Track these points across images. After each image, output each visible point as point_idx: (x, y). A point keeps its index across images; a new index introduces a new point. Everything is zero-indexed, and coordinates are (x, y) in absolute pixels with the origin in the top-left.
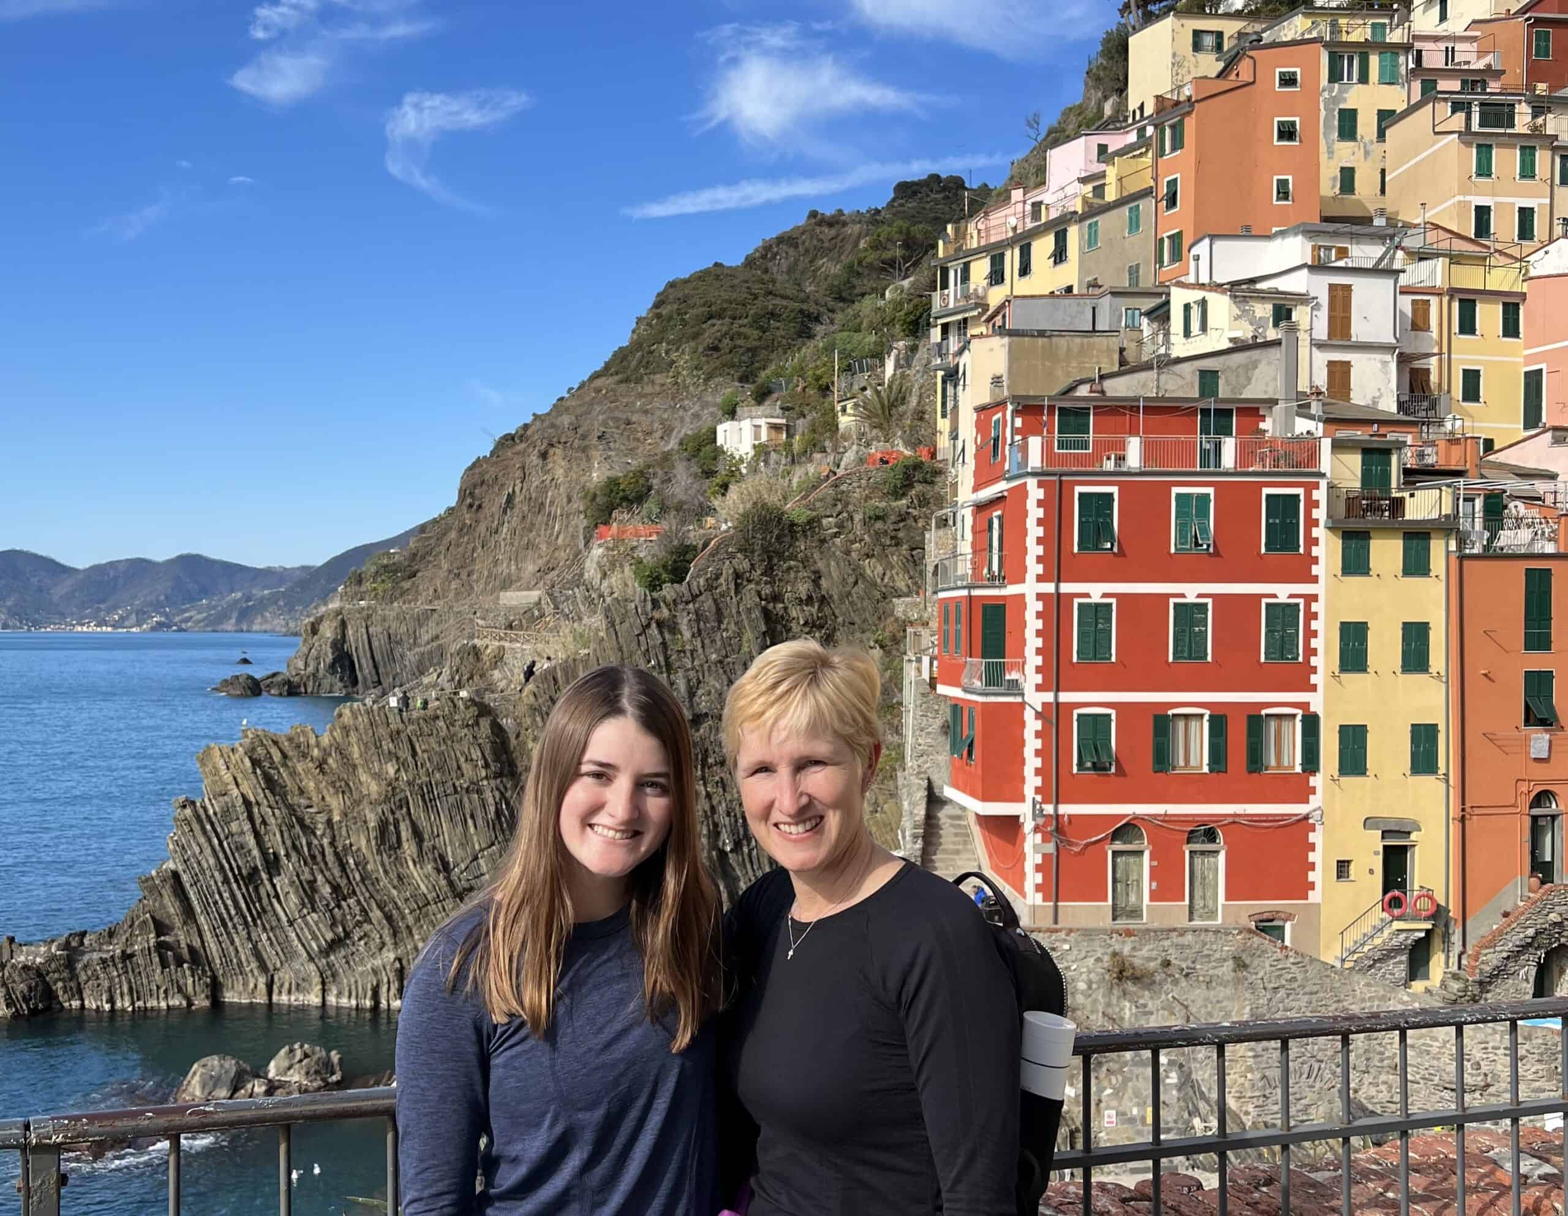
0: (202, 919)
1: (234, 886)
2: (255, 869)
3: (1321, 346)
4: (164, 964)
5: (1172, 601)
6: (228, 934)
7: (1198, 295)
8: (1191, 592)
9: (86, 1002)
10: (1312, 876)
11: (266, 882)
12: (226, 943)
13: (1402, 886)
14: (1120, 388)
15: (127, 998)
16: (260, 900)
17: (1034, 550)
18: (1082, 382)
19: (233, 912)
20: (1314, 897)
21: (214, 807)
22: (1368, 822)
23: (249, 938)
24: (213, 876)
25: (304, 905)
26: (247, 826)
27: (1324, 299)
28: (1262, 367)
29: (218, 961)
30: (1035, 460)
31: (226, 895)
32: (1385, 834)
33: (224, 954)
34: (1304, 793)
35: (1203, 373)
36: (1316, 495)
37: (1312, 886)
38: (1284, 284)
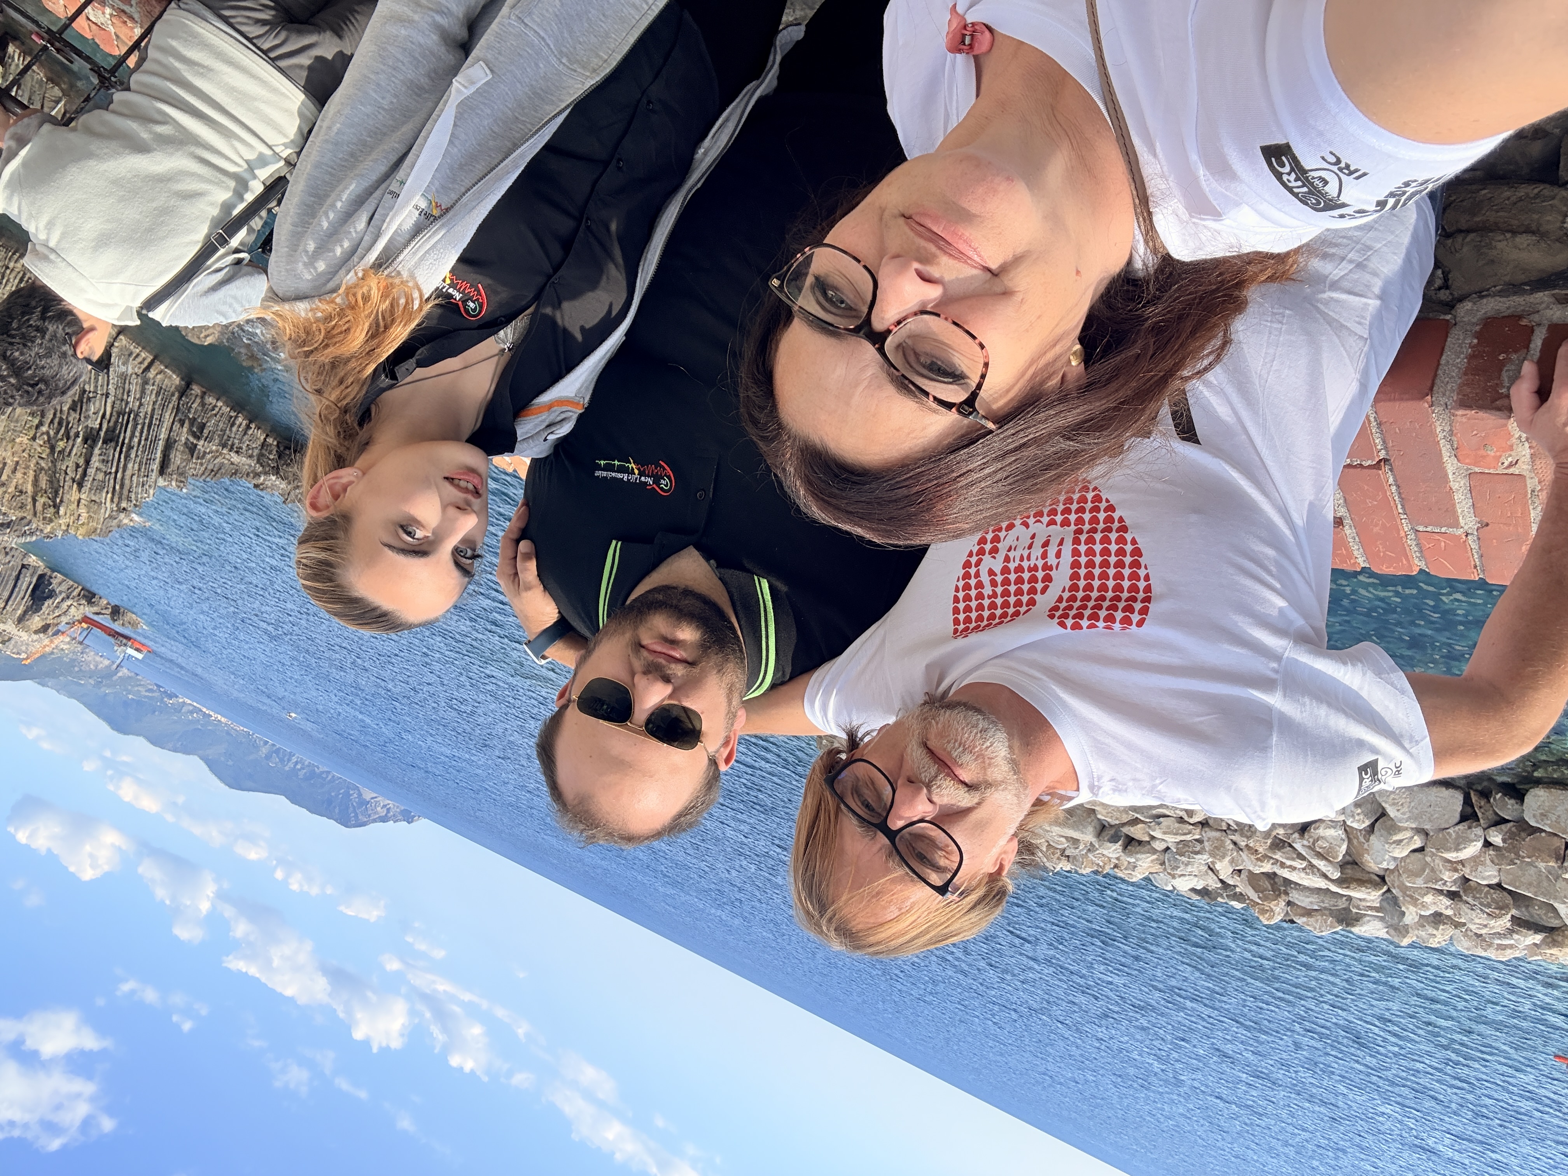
0: (163, 436)
1: (127, 441)
2: (104, 442)
4: (202, 427)
6: (152, 417)
9: (262, 438)
11: (104, 429)
12: (158, 412)
15: (238, 423)
16: (117, 422)
19: (139, 427)
21: (105, 497)
23: (141, 405)
24: (137, 456)
25: (89, 399)
26: (91, 471)
29: (171, 406)
31: (136, 440)
33: (163, 407)
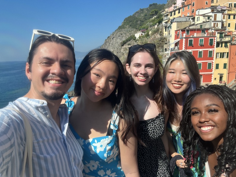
3: (213, 22)
5: (199, 51)
7: (199, 16)
8: (201, 50)
10: (212, 80)
13: (221, 80)
14: (191, 28)
17: (184, 46)
18: (187, 27)
20: (212, 82)
22: (218, 74)
27: (214, 16)
28: (207, 24)
30: (184, 36)
32: (220, 75)
34: (211, 71)
35: (201, 25)
36: (215, 39)
37: (212, 81)
38: (209, 14)
